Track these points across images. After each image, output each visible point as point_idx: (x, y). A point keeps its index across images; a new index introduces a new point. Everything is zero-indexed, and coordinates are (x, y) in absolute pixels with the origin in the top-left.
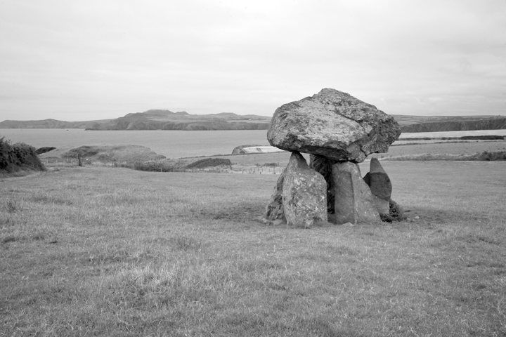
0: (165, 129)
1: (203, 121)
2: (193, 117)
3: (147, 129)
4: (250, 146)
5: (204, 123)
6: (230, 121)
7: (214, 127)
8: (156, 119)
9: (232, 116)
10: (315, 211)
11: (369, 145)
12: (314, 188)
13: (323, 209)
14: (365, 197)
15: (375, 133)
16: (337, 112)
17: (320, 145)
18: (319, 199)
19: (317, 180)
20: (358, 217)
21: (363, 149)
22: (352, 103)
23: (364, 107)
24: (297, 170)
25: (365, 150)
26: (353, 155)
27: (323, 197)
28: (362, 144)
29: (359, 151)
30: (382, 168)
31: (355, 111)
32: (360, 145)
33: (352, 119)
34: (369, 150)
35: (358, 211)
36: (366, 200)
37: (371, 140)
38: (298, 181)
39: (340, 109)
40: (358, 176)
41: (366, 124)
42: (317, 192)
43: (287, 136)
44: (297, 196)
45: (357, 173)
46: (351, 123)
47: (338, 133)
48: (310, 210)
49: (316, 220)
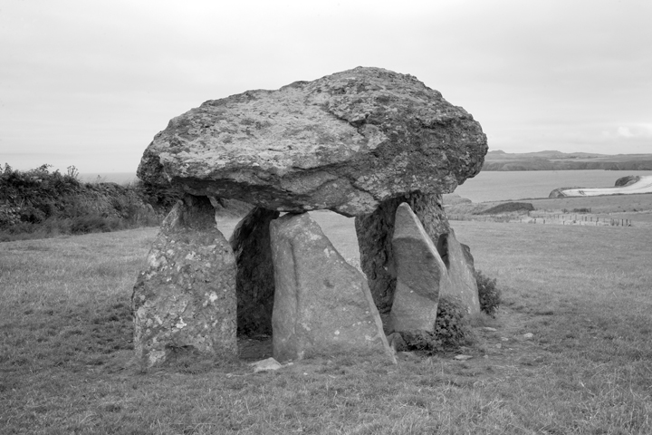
1: (521, 160)
4: (570, 188)
5: (522, 163)
6: (553, 161)
7: (534, 166)
9: (556, 154)
10: (175, 331)
11: (381, 176)
12: (186, 275)
13: (210, 323)
14: (341, 296)
15: (400, 150)
16: (325, 106)
17: (198, 175)
18: (198, 299)
19: (202, 256)
20: (308, 344)
21: (364, 186)
22: (367, 87)
23: (387, 95)
24: (173, 232)
25: (371, 188)
26: (317, 198)
27: (214, 297)
28: (354, 174)
29: (348, 190)
30: (416, 228)
31: (360, 101)
32: (348, 176)
33: (343, 119)
34: (383, 186)
35: (308, 329)
36: (344, 302)
37: (386, 164)
38: (158, 258)
39: (331, 100)
40: (318, 247)
41: (375, 131)
42: (193, 284)
43: (145, 156)
44: (142, 293)
45: (316, 242)
46: (336, 128)
47: (277, 148)
48: (160, 327)
49: (177, 350)
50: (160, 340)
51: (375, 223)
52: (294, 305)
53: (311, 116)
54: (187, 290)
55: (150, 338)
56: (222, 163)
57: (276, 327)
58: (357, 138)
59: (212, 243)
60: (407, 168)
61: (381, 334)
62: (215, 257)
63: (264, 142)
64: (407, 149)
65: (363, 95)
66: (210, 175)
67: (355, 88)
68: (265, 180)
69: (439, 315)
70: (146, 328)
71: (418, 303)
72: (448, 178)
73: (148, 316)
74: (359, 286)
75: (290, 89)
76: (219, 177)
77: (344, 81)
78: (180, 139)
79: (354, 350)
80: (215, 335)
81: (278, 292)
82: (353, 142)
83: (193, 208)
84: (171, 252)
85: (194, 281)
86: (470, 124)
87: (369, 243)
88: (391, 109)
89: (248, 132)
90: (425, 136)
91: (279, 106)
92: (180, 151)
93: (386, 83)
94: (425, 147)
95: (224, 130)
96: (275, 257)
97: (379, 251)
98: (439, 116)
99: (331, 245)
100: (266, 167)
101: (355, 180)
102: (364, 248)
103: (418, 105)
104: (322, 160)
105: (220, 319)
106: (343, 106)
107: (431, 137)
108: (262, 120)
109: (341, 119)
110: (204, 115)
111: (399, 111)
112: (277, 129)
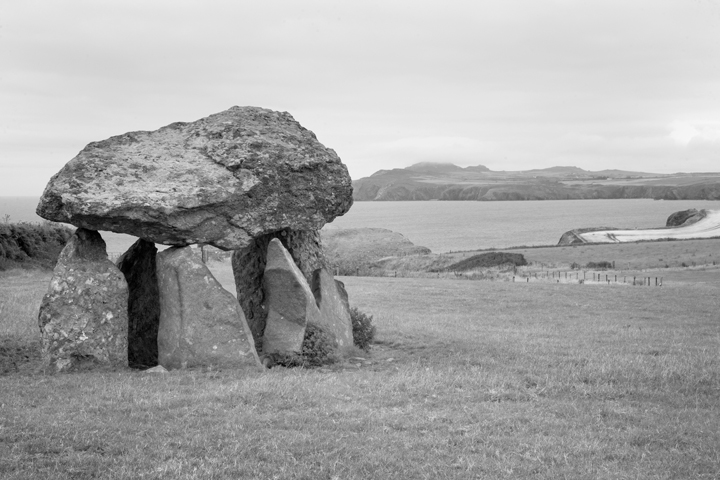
0: (445, 199)
1: (516, 183)
2: (497, 176)
3: (412, 199)
4: (593, 230)
5: (518, 187)
6: (569, 183)
7: (538, 193)
8: (429, 180)
9: (573, 173)
10: (78, 342)
11: (254, 214)
12: (86, 297)
13: (107, 338)
14: (218, 316)
15: (271, 192)
16: (204, 150)
17: (98, 213)
18: (97, 317)
19: (100, 282)
20: (191, 356)
21: (238, 223)
22: (243, 133)
23: (260, 141)
24: (71, 262)
25: (244, 225)
26: (198, 233)
27: (110, 316)
28: (230, 213)
29: (225, 227)
30: (286, 260)
31: (235, 147)
32: (225, 215)
33: (221, 164)
34: (256, 224)
35: (191, 343)
36: (221, 321)
37: (259, 204)
38: (60, 284)
40: (199, 274)
41: (248, 174)
42: (93, 305)
43: (46, 196)
44: (48, 312)
45: (198, 270)
46: (214, 172)
47: (163, 190)
48: (66, 340)
49: (81, 359)
50: (65, 350)
51: (252, 261)
52: (178, 324)
53: (192, 159)
54: (87, 310)
55: (57, 348)
56: (118, 203)
57: (161, 344)
58: (233, 181)
59: (106, 271)
60: (278, 207)
61: (253, 350)
62: (111, 283)
63: (151, 184)
64: (277, 190)
65: (239, 141)
66: (109, 213)
67: (231, 134)
68: (154, 217)
69: (306, 338)
70: (53, 341)
71: (288, 328)
72: (315, 216)
73: (55, 331)
74: (234, 310)
75: (169, 130)
76: (115, 215)
77: (221, 125)
78: (79, 182)
79: (229, 362)
80: (110, 348)
81: (164, 315)
82: (229, 185)
83: (87, 242)
84: (71, 279)
85: (93, 302)
86: (336, 167)
87: (246, 282)
88: (263, 155)
89: (137, 176)
90: (294, 179)
91: (160, 150)
92: (80, 192)
93: (261, 127)
94: (294, 188)
95: (116, 174)
96: (161, 284)
97: (256, 289)
98: (308, 161)
99: (210, 273)
100: (156, 207)
101: (231, 218)
102: (241, 287)
103: (288, 151)
104: (202, 201)
105: (115, 335)
106: (220, 152)
107: (300, 179)
108: (148, 164)
109: (219, 163)
110: (97, 159)
111: (270, 157)
112: (162, 173)
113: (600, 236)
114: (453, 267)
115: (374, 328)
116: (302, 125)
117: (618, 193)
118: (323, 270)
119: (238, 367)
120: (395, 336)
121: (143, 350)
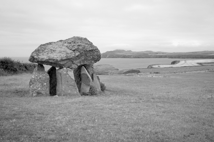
0: (122, 58)
1: (138, 54)
2: (134, 53)
3: (114, 58)
4: (155, 65)
5: (139, 55)
6: (150, 54)
7: (143, 57)
8: (119, 54)
9: (151, 52)
10: (38, 90)
11: (78, 61)
13: (45, 89)
14: (70, 84)
15: (82, 56)
16: (67, 46)
17: (43, 61)
18: (42, 84)
19: (43, 76)
20: (64, 93)
21: (75, 63)
22: (76, 42)
23: (80, 44)
24: (37, 72)
26: (66, 65)
27: (45, 84)
28: (73, 61)
29: (72, 64)
30: (85, 71)
31: (74, 46)
32: (72, 61)
33: (71, 49)
34: (79, 63)
35: (64, 90)
37: (79, 59)
38: (34, 76)
39: (68, 45)
40: (66, 74)
41: (77, 52)
42: (41, 81)
43: (31, 57)
44: (31, 83)
45: (66, 73)
46: (69, 51)
47: (58, 55)
48: (35, 89)
49: (39, 94)
50: (35, 91)
51: (78, 72)
52: (61, 86)
53: (64, 48)
54: (40, 82)
55: (33, 91)
56: (47, 58)
57: (57, 90)
58: (73, 53)
59: (45, 74)
60: (84, 59)
61: (78, 92)
62: (46, 76)
63: (55, 54)
64: (84, 55)
65: (75, 44)
66: (45, 61)
67: (73, 43)
68: (56, 62)
69: (90, 89)
70: (33, 89)
71: (86, 87)
72: (92, 61)
73: (33, 87)
74: (74, 83)
75: (59, 42)
76: (47, 61)
77: (71, 41)
78: (38, 53)
80: (45, 91)
81: (58, 84)
83: (40, 67)
84: (36, 75)
86: (97, 50)
87: (76, 76)
88: (80, 48)
89: (51, 52)
90: (87, 53)
91: (57, 46)
92: (38, 56)
93: (80, 41)
94: (87, 55)
95: (47, 52)
96: (57, 77)
97: (79, 78)
98: (91, 49)
99: (68, 74)
100: (56, 59)
103: (86, 47)
104: (66, 58)
105: (47, 88)
106: (71, 47)
107: (89, 53)
108: (54, 49)
110: (42, 48)
111: (82, 48)
112: (57, 51)
113: (157, 66)
114: (124, 73)
115: (105, 87)
116: (89, 41)
117: (161, 57)
118: (94, 74)
119: (74, 95)
120: (110, 89)
121: (53, 91)
